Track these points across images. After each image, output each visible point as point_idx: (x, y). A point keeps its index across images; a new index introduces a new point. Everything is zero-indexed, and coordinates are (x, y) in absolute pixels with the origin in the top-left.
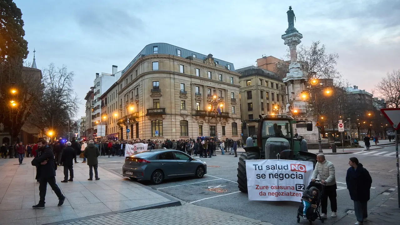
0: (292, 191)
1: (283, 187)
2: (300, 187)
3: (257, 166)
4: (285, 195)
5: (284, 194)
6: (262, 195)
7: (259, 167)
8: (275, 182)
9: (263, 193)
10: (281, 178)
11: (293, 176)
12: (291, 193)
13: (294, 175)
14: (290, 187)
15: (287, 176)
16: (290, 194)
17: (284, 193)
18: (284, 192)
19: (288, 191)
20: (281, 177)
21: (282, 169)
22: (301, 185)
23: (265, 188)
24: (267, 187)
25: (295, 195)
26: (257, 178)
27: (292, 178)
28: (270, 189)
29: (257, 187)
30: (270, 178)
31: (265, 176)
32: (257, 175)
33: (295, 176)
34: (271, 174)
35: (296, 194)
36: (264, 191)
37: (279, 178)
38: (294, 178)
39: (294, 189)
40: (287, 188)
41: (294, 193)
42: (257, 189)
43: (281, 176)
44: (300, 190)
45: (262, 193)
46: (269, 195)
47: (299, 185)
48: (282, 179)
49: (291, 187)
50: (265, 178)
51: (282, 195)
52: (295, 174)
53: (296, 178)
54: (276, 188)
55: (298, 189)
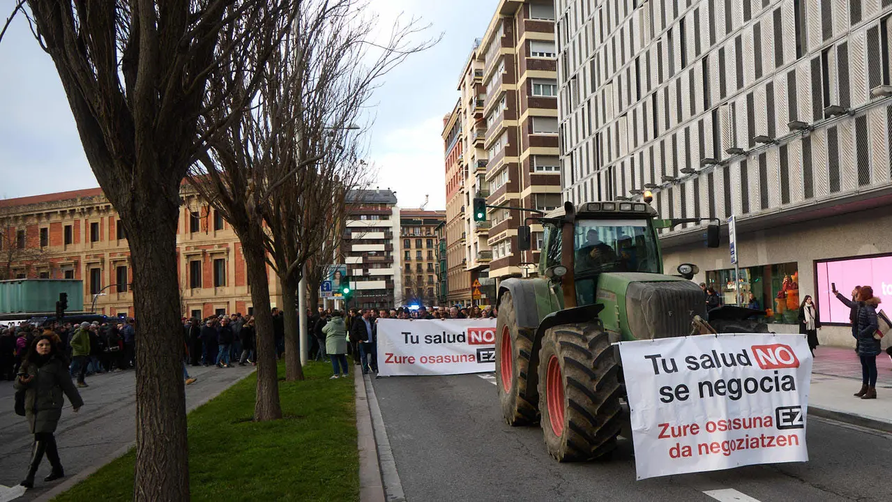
0: (767, 432)
1: (742, 423)
2: (788, 417)
3: (659, 360)
4: (747, 448)
5: (744, 444)
6: (678, 456)
7: (664, 361)
8: (718, 408)
9: (681, 448)
10: (734, 392)
11: (766, 382)
12: (763, 438)
13: (770, 380)
14: (760, 419)
15: (751, 385)
16: (760, 440)
17: (745, 442)
18: (745, 438)
19: (755, 432)
20: (734, 389)
21: (734, 363)
22: (794, 410)
23: (688, 430)
24: (694, 429)
25: (774, 442)
26: (663, 400)
27: (763, 389)
28: (702, 430)
29: (663, 432)
30: (702, 396)
31: (687, 390)
32: (662, 392)
33: (773, 384)
34: (706, 383)
35: (778, 441)
36: (684, 441)
37: (728, 394)
38: (771, 388)
39: (771, 425)
40: (752, 423)
41: (772, 438)
42: (661, 436)
43: (734, 386)
44: (790, 424)
45: (678, 449)
46: (700, 453)
47: (788, 411)
48: (736, 395)
49: (763, 418)
50: (687, 396)
51: (739, 448)
52: (772, 376)
53: (774, 388)
54: (723, 428)
55: (782, 424)
